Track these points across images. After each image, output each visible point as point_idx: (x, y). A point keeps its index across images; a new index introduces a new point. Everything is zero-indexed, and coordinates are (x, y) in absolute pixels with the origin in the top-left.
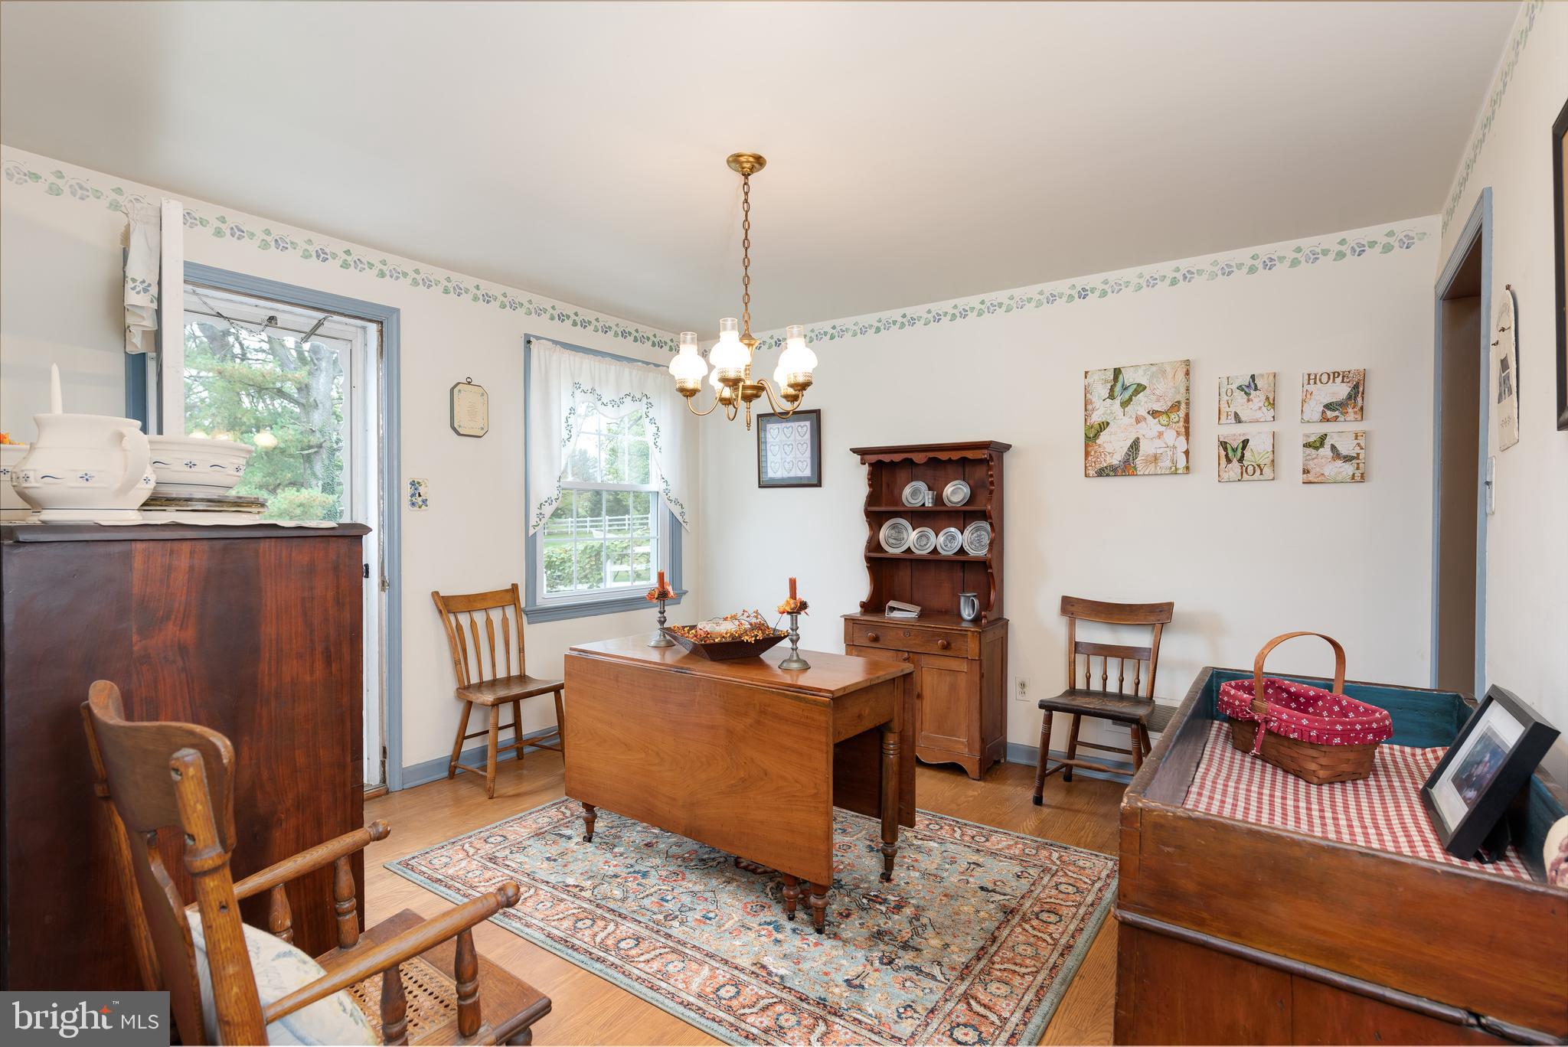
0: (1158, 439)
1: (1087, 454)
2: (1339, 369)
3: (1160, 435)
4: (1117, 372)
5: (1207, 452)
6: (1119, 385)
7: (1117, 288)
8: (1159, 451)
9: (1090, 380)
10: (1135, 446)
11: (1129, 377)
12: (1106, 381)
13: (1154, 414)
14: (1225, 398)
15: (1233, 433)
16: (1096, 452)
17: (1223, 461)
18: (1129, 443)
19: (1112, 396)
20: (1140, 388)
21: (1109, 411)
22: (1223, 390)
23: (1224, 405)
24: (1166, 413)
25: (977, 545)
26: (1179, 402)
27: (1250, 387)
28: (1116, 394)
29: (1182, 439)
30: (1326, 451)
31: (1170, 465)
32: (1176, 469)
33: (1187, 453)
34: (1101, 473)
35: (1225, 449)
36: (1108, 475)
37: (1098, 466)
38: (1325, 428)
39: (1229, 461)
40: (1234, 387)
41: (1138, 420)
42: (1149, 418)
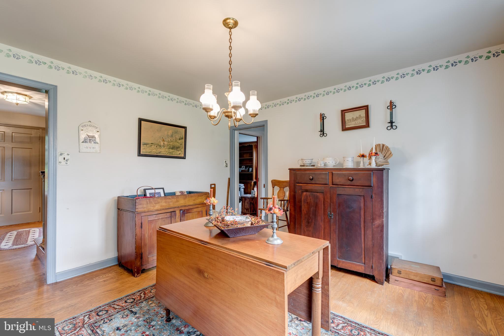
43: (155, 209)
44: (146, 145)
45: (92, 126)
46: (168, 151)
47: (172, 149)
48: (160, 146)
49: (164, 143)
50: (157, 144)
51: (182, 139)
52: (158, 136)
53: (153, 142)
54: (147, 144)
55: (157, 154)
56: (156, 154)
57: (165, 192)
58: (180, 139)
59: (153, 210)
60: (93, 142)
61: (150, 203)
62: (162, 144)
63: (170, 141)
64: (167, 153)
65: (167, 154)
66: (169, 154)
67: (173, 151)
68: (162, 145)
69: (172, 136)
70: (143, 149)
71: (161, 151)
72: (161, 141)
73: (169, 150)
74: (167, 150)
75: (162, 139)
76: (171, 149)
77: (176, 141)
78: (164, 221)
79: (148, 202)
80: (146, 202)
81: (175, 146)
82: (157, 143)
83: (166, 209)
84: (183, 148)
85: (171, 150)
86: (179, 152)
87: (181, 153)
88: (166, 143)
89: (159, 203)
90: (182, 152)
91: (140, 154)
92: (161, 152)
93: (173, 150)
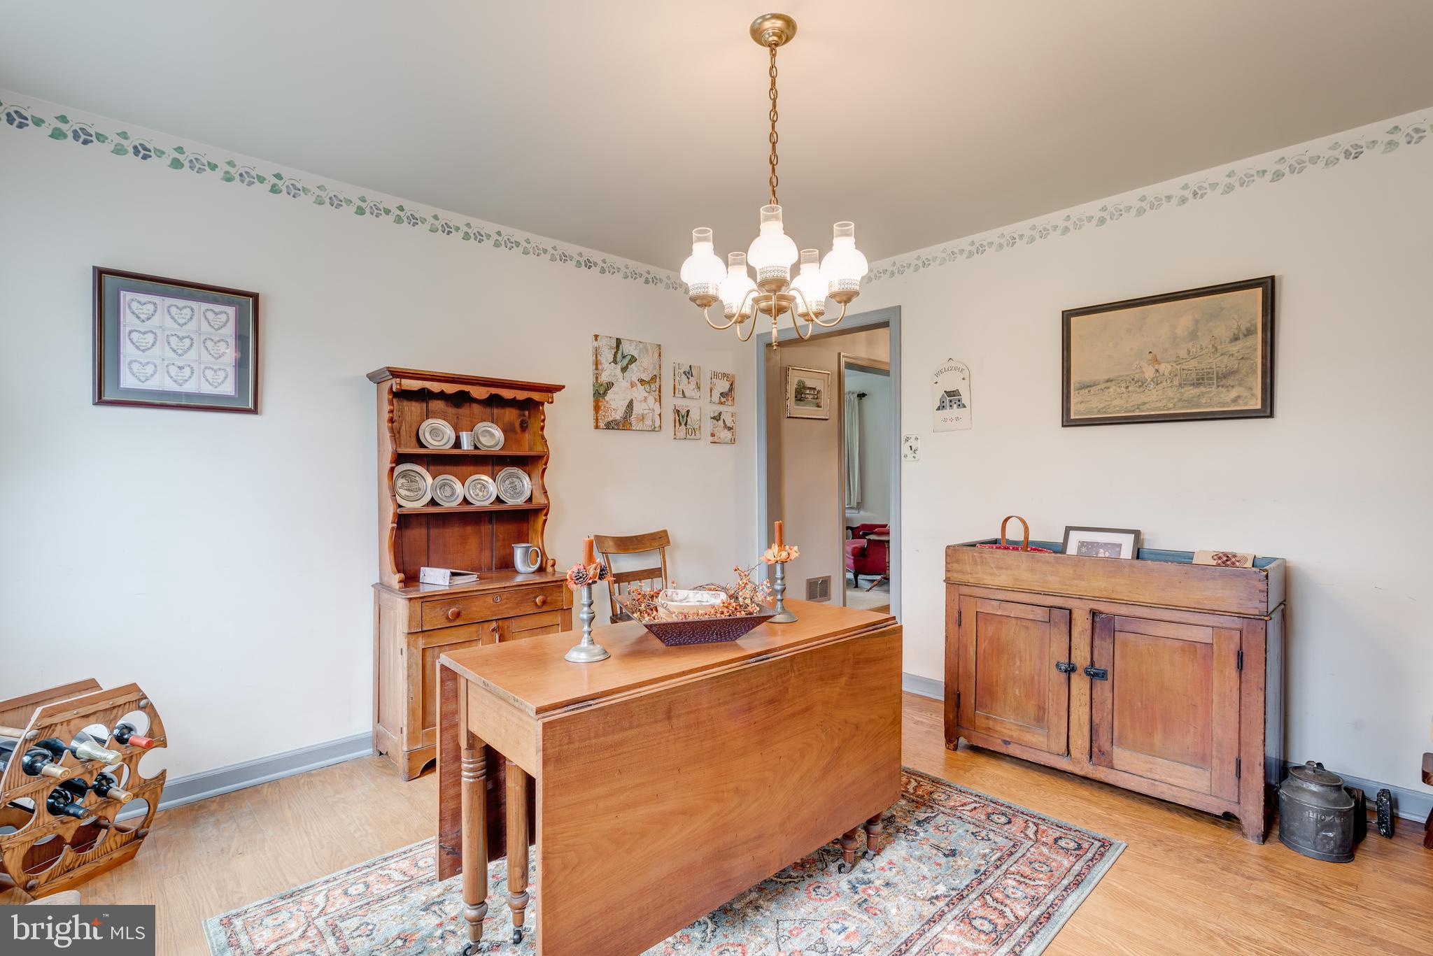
0: (645, 404)
1: (597, 408)
2: (726, 372)
3: (646, 399)
4: (619, 342)
5: (669, 417)
6: (620, 353)
7: (612, 270)
8: (645, 412)
9: (600, 343)
10: (630, 405)
11: (627, 348)
12: (611, 348)
13: (642, 381)
14: (677, 378)
15: (682, 404)
16: (605, 407)
17: (677, 424)
18: (627, 402)
19: (615, 361)
20: (633, 360)
21: (613, 374)
22: (676, 373)
23: (677, 384)
24: (648, 382)
25: (512, 493)
26: (655, 375)
27: (688, 374)
28: (618, 360)
29: (658, 404)
30: (721, 423)
31: (651, 423)
32: (655, 427)
33: (660, 415)
34: (609, 426)
35: (679, 415)
36: (613, 428)
37: (607, 420)
38: (721, 408)
39: (680, 424)
40: (682, 371)
41: (633, 385)
42: (639, 384)
43: (997, 583)
44: (1088, 389)
45: (953, 369)
46: (1178, 395)
47: (1197, 383)
48: (1142, 384)
49: (1157, 371)
50: (1128, 378)
51: (1245, 336)
52: (1131, 349)
53: (1111, 376)
54: (1090, 386)
55: (1130, 411)
56: (1126, 412)
57: (1030, 539)
58: (1236, 339)
59: (990, 586)
60: (955, 406)
61: (982, 562)
62: (1149, 373)
63: (1185, 356)
64: (1171, 405)
65: (1169, 409)
66: (1183, 407)
67: (1202, 394)
68: (1149, 380)
69: (1194, 335)
70: (1077, 403)
71: (1146, 400)
72: (1144, 364)
73: (1183, 390)
74: (1171, 394)
75: (1150, 357)
76: (1193, 384)
77: (1216, 350)
78: (1027, 628)
79: (978, 560)
80: (971, 559)
81: (1209, 373)
82: (1127, 376)
83: (1031, 592)
84: (1255, 372)
85: (1191, 392)
86: (1234, 394)
87: (1246, 394)
88: (1165, 368)
89: (1011, 569)
90: (1251, 389)
91: (1068, 422)
92: (1144, 403)
93: (1202, 389)
